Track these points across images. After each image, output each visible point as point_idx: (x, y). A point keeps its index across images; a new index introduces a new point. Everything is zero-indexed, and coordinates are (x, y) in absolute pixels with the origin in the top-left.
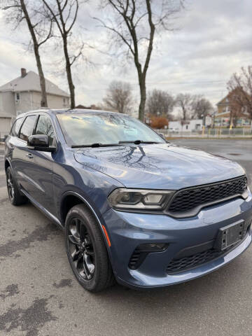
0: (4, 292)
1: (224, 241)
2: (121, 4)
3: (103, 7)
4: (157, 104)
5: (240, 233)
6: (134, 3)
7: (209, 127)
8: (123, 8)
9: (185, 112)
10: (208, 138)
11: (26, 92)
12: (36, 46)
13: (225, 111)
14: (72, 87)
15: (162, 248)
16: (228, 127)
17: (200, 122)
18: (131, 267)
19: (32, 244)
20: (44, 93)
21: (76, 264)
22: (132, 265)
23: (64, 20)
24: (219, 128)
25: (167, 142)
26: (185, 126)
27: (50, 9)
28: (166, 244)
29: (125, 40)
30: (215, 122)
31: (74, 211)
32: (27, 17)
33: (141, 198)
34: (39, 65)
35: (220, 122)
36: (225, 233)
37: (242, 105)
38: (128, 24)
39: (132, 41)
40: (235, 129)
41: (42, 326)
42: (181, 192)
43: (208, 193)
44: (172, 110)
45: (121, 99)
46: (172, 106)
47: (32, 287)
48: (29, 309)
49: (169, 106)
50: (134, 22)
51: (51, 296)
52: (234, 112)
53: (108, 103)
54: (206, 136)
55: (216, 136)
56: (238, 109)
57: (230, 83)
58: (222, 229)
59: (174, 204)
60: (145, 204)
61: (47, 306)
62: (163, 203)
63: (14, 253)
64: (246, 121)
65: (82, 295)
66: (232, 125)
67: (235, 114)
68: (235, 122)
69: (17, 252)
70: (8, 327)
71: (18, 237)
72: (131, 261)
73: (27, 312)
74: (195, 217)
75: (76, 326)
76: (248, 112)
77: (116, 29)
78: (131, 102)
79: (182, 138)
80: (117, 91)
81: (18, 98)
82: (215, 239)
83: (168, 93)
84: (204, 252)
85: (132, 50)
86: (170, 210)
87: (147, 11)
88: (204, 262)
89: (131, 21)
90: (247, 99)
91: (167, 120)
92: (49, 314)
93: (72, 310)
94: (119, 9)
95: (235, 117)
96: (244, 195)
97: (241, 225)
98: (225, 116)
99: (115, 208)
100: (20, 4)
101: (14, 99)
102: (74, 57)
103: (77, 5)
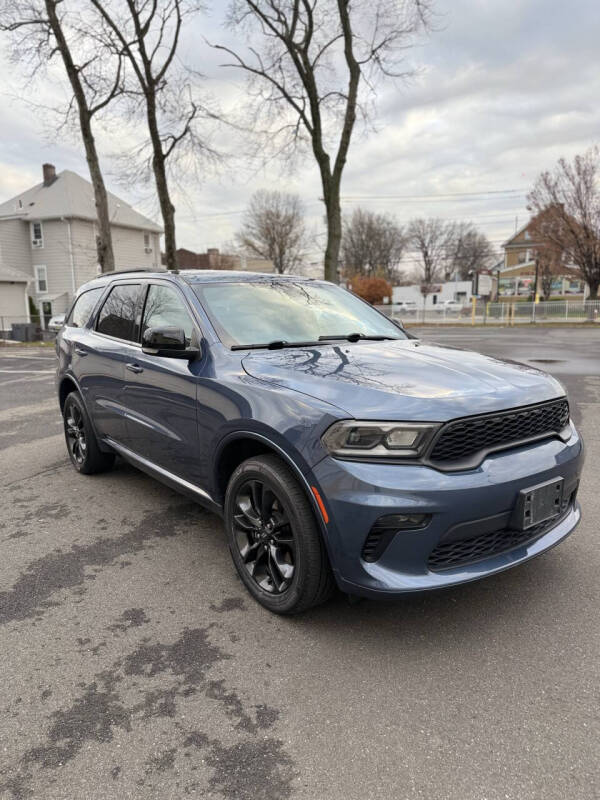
0: (121, 620)
1: (528, 514)
2: (279, 13)
3: (238, 22)
4: (363, 245)
5: (557, 502)
6: (309, 12)
7: (486, 298)
8: (285, 23)
9: (428, 263)
10: (485, 325)
11: (56, 220)
12: (86, 115)
13: (522, 261)
14: (167, 210)
15: (421, 523)
16: (532, 299)
17: (467, 286)
18: (366, 557)
19: (146, 543)
20: (105, 225)
21: (251, 568)
22: (367, 554)
23: (149, 53)
24: (510, 300)
25: (410, 337)
26: (430, 297)
27: (115, 28)
28: (426, 515)
29: (289, 99)
30: (499, 286)
31: (248, 468)
32: (63, 48)
33: (381, 438)
34: (92, 159)
35: (512, 286)
36: (529, 499)
37: (561, 246)
38: (296, 61)
39: (308, 101)
40: (546, 304)
41: (209, 667)
42: (452, 426)
43: (498, 427)
44: (399, 257)
45: (280, 235)
46: (399, 250)
47: (173, 612)
48: (176, 645)
49: (393, 251)
50: (312, 55)
51: (212, 625)
52: (543, 262)
53: (249, 244)
54: (479, 319)
55: (503, 319)
56: (554, 257)
57: (533, 195)
58: (524, 491)
59: (440, 447)
60: (388, 448)
61: (208, 639)
62: (419, 445)
63: (115, 559)
64: (573, 284)
65: (269, 622)
66: (539, 293)
67: (547, 267)
68: (547, 287)
69: (123, 558)
70: (149, 671)
71: (116, 532)
72: (365, 547)
73: (175, 648)
74: (477, 469)
75: (268, 665)
76: (576, 262)
77: (269, 73)
78: (301, 242)
79: (424, 324)
80: (269, 214)
81: (38, 236)
82: (512, 509)
83: (390, 219)
84: (492, 534)
85: (306, 122)
86: (432, 458)
87: (341, 31)
88: (493, 553)
89: (304, 52)
90: (573, 232)
91: (388, 283)
92: (216, 650)
93: (256, 644)
94: (275, 24)
95: (545, 275)
96: (564, 435)
97: (558, 486)
98: (524, 273)
99: (335, 456)
100: (45, 17)
101: (29, 238)
102: (172, 140)
103: (179, 17)
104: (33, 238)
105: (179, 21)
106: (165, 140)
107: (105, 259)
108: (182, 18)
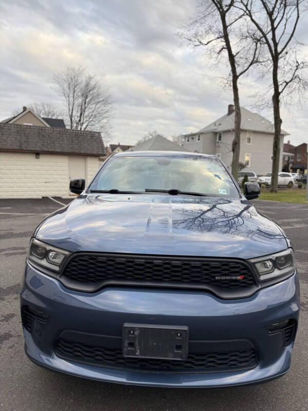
1: (132, 344)
5: (179, 348)
11: (229, 131)
12: (235, 78)
14: (277, 122)
20: (238, 132)
23: (277, 39)
33: (45, 253)
34: (236, 99)
36: (131, 333)
58: (126, 325)
59: (69, 269)
60: (48, 261)
81: (220, 139)
97: (179, 334)
101: (216, 140)
102: (285, 83)
103: (298, 14)
104: (217, 141)
105: (298, 17)
106: (281, 84)
107: (235, 149)
108: (300, 15)
